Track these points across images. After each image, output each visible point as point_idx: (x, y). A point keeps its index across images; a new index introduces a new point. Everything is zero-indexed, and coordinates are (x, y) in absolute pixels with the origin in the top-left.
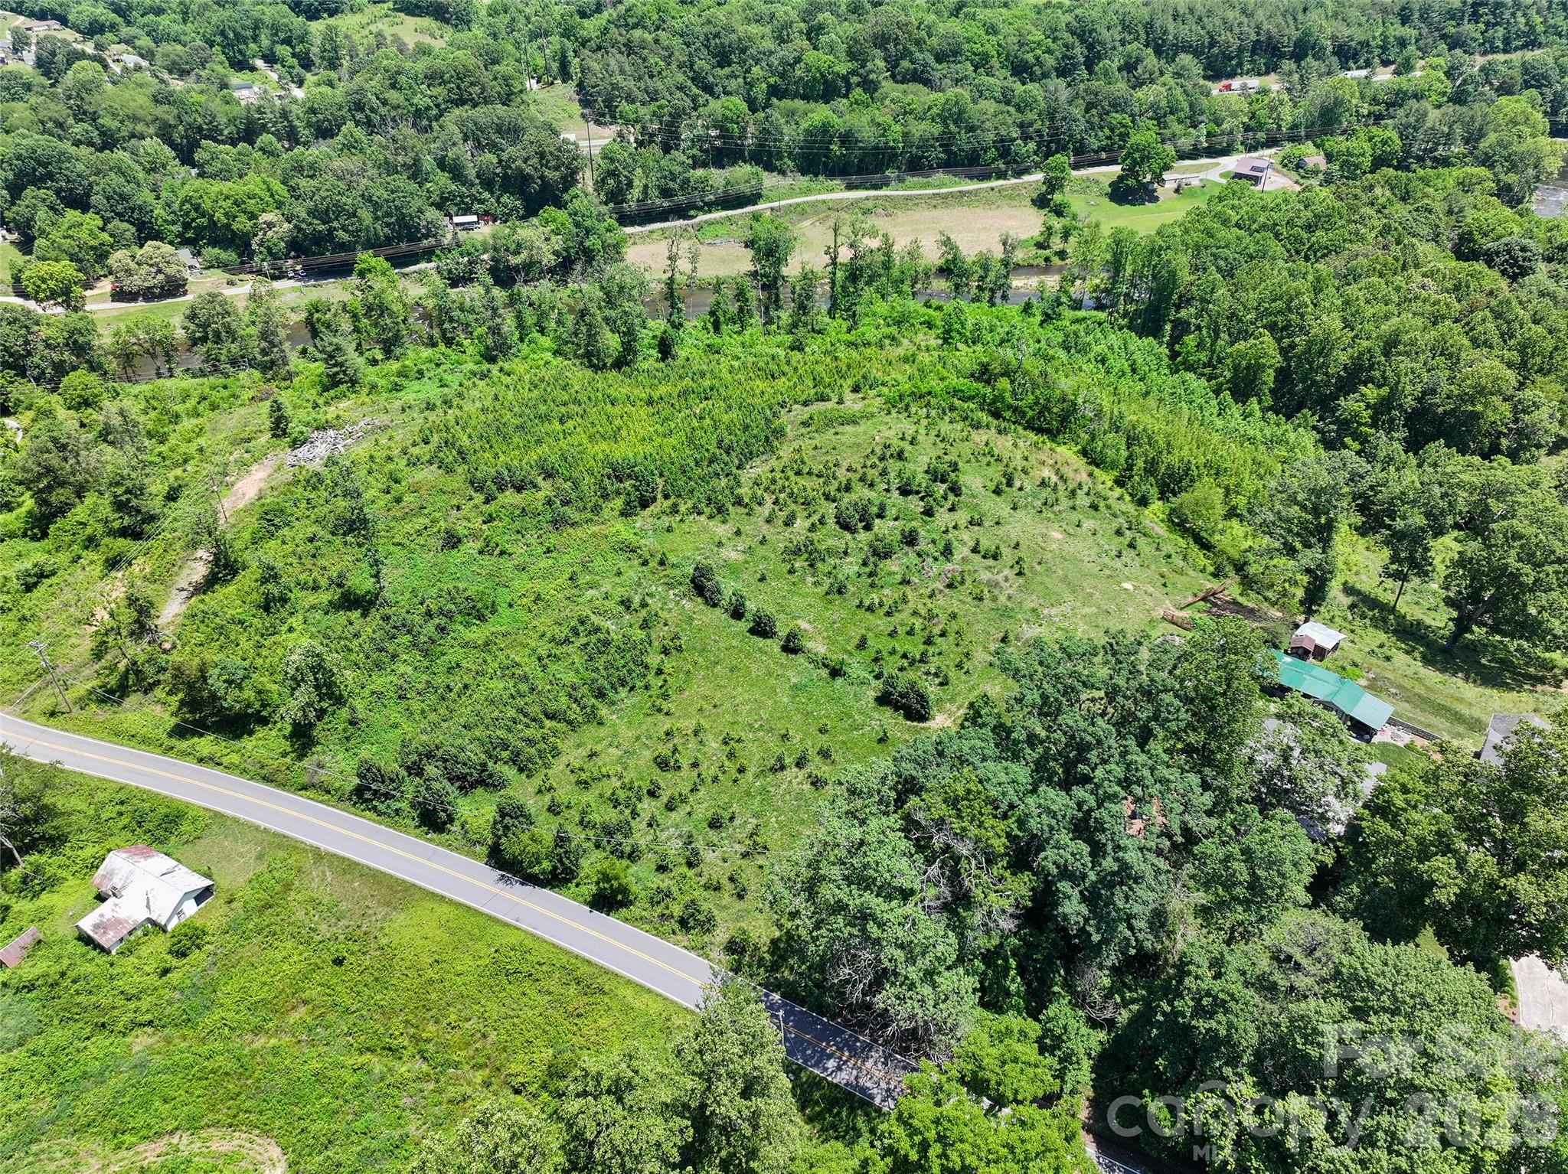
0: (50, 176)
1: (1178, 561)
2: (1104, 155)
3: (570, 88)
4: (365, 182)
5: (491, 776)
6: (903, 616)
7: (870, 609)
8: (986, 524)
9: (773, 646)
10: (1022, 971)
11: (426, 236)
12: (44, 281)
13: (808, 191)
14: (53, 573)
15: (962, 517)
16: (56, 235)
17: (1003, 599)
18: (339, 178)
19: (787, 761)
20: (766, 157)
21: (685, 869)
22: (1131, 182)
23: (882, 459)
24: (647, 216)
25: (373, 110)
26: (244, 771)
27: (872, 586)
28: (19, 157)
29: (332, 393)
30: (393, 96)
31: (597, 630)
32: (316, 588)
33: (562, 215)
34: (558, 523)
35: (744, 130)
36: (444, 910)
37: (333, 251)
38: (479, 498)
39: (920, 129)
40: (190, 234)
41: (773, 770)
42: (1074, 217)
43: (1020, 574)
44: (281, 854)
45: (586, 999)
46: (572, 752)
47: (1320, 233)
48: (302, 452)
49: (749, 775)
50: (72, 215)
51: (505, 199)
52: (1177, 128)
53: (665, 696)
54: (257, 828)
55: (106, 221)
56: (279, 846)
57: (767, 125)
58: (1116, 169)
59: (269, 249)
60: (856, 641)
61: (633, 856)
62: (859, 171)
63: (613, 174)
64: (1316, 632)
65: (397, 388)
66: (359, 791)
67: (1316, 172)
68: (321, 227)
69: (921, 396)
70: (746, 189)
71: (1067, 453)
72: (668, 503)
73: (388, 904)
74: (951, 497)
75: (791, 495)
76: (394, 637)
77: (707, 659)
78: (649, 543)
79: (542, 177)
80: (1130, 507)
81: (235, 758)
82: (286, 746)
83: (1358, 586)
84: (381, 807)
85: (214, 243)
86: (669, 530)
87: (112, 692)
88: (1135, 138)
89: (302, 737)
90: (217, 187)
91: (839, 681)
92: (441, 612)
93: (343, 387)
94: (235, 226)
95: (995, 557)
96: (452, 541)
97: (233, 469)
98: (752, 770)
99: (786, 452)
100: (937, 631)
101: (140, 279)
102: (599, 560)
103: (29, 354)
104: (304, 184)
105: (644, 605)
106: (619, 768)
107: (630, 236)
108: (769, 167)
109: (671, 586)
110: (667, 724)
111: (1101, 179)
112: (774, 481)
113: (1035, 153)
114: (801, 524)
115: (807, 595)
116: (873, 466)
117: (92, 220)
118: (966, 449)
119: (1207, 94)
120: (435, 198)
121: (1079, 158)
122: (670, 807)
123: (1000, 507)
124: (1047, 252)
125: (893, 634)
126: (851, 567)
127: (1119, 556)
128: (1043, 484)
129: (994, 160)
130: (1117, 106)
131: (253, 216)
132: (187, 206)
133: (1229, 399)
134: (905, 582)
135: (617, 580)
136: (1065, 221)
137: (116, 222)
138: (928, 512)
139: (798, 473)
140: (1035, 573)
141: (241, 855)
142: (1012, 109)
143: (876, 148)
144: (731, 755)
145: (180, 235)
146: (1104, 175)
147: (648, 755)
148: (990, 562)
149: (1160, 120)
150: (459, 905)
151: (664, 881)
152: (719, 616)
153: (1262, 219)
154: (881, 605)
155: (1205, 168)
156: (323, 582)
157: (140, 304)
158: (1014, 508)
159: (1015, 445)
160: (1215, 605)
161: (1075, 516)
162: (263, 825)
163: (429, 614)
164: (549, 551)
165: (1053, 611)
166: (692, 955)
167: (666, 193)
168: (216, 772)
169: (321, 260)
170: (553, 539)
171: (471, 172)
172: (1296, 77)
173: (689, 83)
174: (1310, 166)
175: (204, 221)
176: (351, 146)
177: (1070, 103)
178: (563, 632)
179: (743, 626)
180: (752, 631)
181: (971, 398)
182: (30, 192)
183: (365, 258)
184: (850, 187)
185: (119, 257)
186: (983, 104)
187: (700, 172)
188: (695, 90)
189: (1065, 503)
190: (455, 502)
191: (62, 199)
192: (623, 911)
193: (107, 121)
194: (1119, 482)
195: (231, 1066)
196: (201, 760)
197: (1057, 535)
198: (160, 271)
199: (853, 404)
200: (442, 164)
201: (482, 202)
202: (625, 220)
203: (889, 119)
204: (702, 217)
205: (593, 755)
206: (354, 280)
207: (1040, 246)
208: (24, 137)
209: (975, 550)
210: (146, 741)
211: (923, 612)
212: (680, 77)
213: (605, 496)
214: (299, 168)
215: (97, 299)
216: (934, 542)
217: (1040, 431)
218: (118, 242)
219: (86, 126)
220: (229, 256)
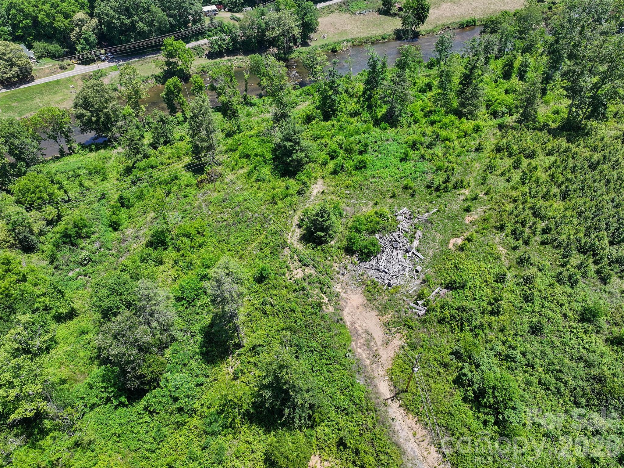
11: (194, 22)
37: (137, 39)
40: (19, 33)
59: (86, 39)
68: (127, 21)
85: (38, 37)
94: (56, 24)
131: (67, 16)
145: (11, 34)
169: (127, 46)
175: (29, 22)
198: (12, 64)
206: (162, 58)
220: (55, 47)
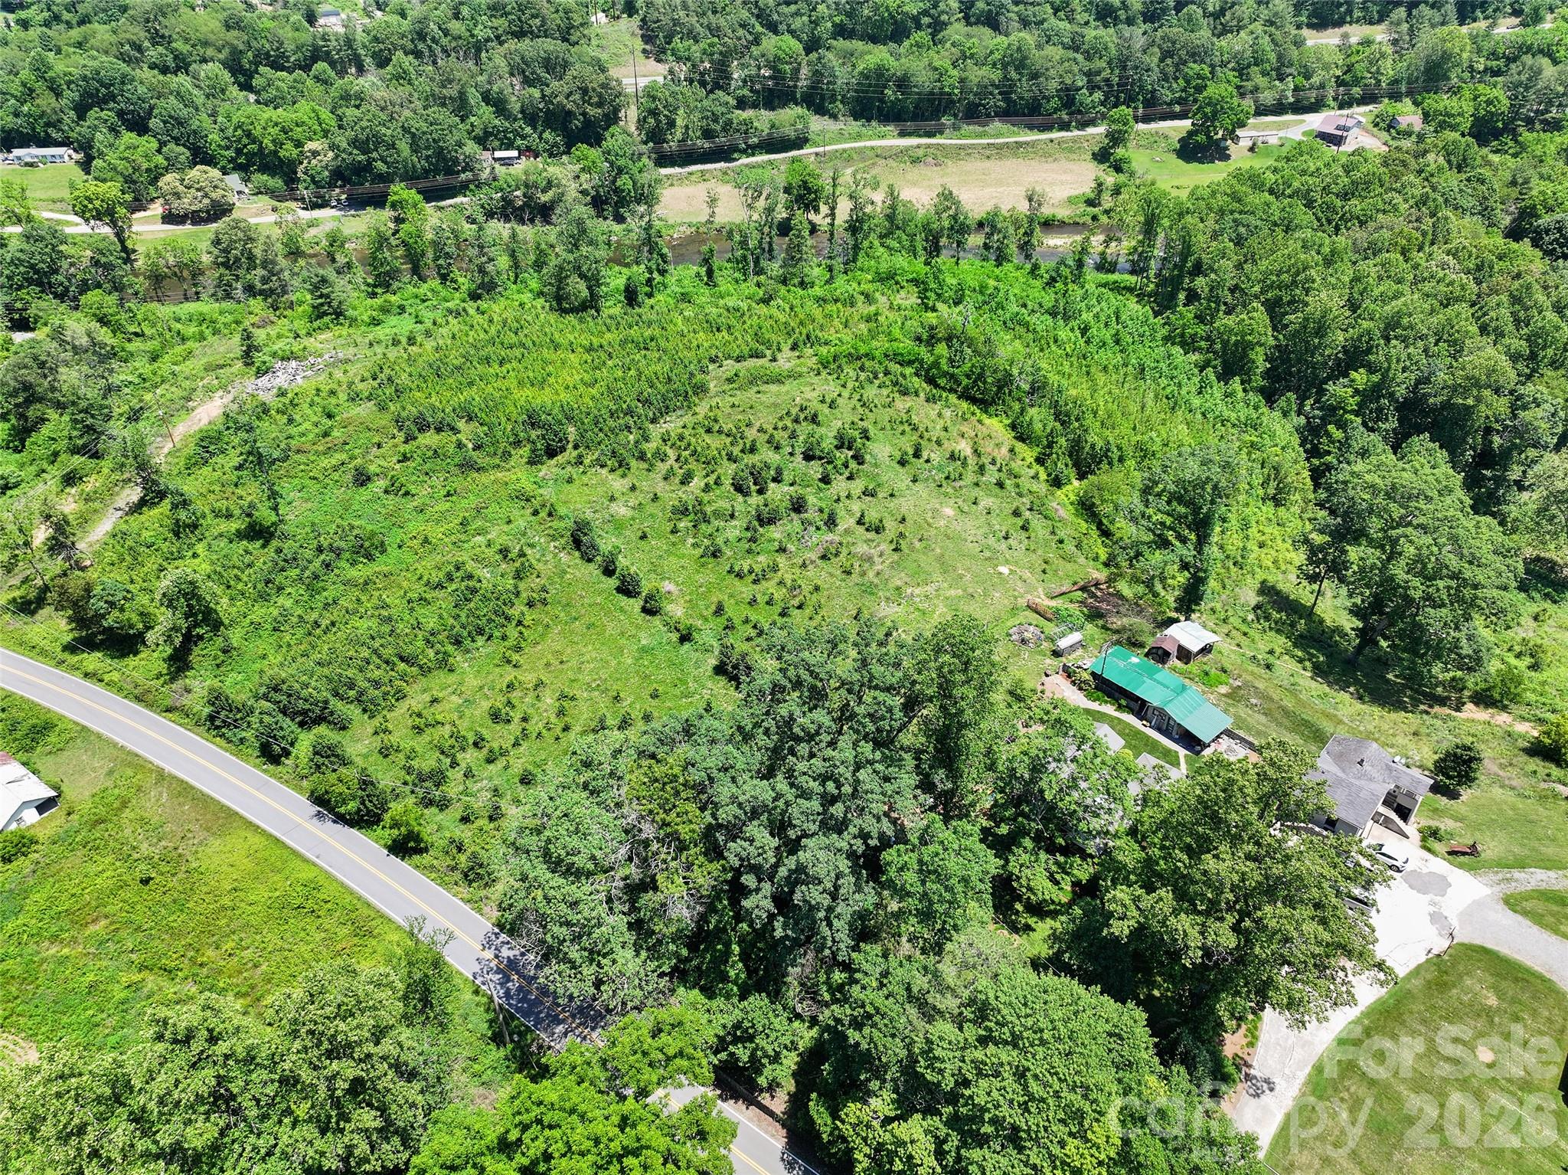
0: (112, 97)
1: (1070, 547)
2: (1177, 108)
3: (636, 21)
4: (407, 113)
5: (332, 713)
6: (770, 586)
7: (740, 576)
8: (880, 495)
9: (636, 604)
10: (744, 957)
11: (464, 171)
12: (90, 201)
13: (859, 137)
14: (16, 485)
15: (857, 487)
16: (112, 157)
17: (871, 574)
18: (383, 109)
19: (610, 722)
20: (818, 101)
21: (486, 821)
22: (1201, 138)
23: (796, 421)
24: (687, 157)
25: (433, 40)
26: (120, 689)
27: (749, 551)
28: (85, 78)
29: (316, 324)
30: (456, 27)
31: (470, 577)
32: (229, 516)
33: (594, 153)
34: (467, 466)
35: (797, 71)
36: (256, 840)
37: (373, 182)
38: (401, 437)
39: (978, 75)
40: (242, 160)
41: (595, 731)
42: (1132, 174)
43: (895, 550)
44: (129, 772)
45: (356, 940)
46: (416, 699)
47: (1354, 201)
48: (263, 381)
49: (572, 735)
50: (129, 137)
51: (547, 135)
52: (1261, 81)
53: (518, 649)
54: (115, 745)
55: (162, 144)
56: (129, 765)
57: (819, 67)
58: (1187, 124)
59: (313, 177)
60: (714, 607)
61: (443, 805)
62: (914, 118)
63: (654, 113)
64: (1188, 633)
65: (375, 322)
66: (211, 718)
67: (1408, 134)
68: (361, 158)
69: (859, 358)
70: (790, 132)
71: (996, 426)
72: (575, 453)
73: (208, 829)
74: (853, 465)
75: (694, 453)
76: (283, 570)
77: (568, 614)
78: (548, 493)
79: (584, 114)
80: (1041, 487)
81: (115, 676)
82: (163, 667)
83: (1280, 586)
84: (229, 734)
85: (264, 169)
86: (570, 481)
87: (30, 602)
88: (1212, 90)
89: (179, 662)
90: (268, 113)
91: (687, 646)
92: (331, 549)
93: (327, 319)
94: (282, 153)
95: (877, 531)
96: (362, 479)
97: (199, 393)
98: (578, 729)
99: (702, 409)
100: (796, 602)
101: (188, 203)
102: (494, 507)
103: (56, 271)
104: (351, 113)
105: (522, 554)
106: (455, 716)
107: (668, 177)
108: (820, 110)
109: (554, 538)
110: (510, 674)
111: (1172, 134)
112: (681, 438)
113: (1102, 103)
114: (697, 483)
115: (683, 556)
116: (785, 428)
117: (149, 143)
118: (884, 415)
119: (1299, 43)
120: (478, 131)
121: (1149, 111)
122: (490, 761)
123: (900, 479)
124: (1096, 210)
125: (753, 602)
126: (734, 530)
127: (1006, 538)
128: (953, 457)
129: (1056, 110)
130: (1195, 55)
131: (299, 144)
132: (239, 132)
133: (1213, 378)
134: (782, 550)
135: (506, 528)
136: (1122, 178)
137: (172, 146)
138: (825, 480)
139: (709, 431)
140: (912, 549)
141: (94, 770)
142: (1080, 57)
143: (932, 93)
144: (561, 713)
145: (232, 160)
146: (1175, 129)
147: (486, 705)
148: (872, 535)
149: (1242, 71)
150: (270, 836)
151: (464, 833)
152: (593, 570)
153: (1296, 184)
154: (751, 572)
155: (1286, 126)
156: (237, 512)
157: (188, 227)
158: (915, 481)
159: (940, 415)
160: (1093, 596)
161: (976, 492)
162: (121, 742)
163: (320, 550)
164: (448, 494)
165: (917, 591)
166: (467, 908)
167: (708, 134)
168: (98, 688)
169: (362, 190)
170: (458, 483)
171: (515, 106)
172: (1405, 27)
173: (753, 20)
174: (1403, 126)
175: (254, 147)
176: (401, 77)
177: (1145, 52)
178: (437, 576)
179: (613, 582)
180: (619, 590)
181: (910, 363)
182: (93, 113)
183: (399, 191)
184: (903, 134)
185: (169, 180)
186: (1050, 50)
187: (748, 114)
188: (759, 28)
189: (970, 477)
190: (376, 440)
191: (124, 122)
192: (416, 858)
193: (179, 45)
194: (1040, 461)
195: (18, 970)
196: (86, 675)
197: (949, 511)
198: (206, 195)
199: (786, 360)
200: (486, 98)
201: (523, 138)
202: (663, 160)
203: (947, 64)
204: (745, 160)
205: (435, 701)
207: (1090, 203)
208: (94, 58)
209: (860, 522)
210: (43, 653)
211: (789, 583)
212: (744, 14)
213: (517, 443)
214: (346, 97)
215: (147, 221)
216: (821, 511)
217: (973, 400)
218: (171, 165)
219: (160, 49)
220: (277, 183)
